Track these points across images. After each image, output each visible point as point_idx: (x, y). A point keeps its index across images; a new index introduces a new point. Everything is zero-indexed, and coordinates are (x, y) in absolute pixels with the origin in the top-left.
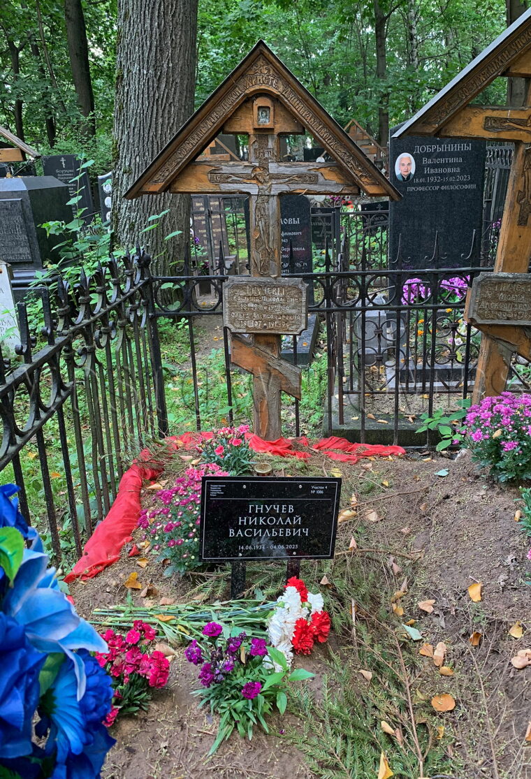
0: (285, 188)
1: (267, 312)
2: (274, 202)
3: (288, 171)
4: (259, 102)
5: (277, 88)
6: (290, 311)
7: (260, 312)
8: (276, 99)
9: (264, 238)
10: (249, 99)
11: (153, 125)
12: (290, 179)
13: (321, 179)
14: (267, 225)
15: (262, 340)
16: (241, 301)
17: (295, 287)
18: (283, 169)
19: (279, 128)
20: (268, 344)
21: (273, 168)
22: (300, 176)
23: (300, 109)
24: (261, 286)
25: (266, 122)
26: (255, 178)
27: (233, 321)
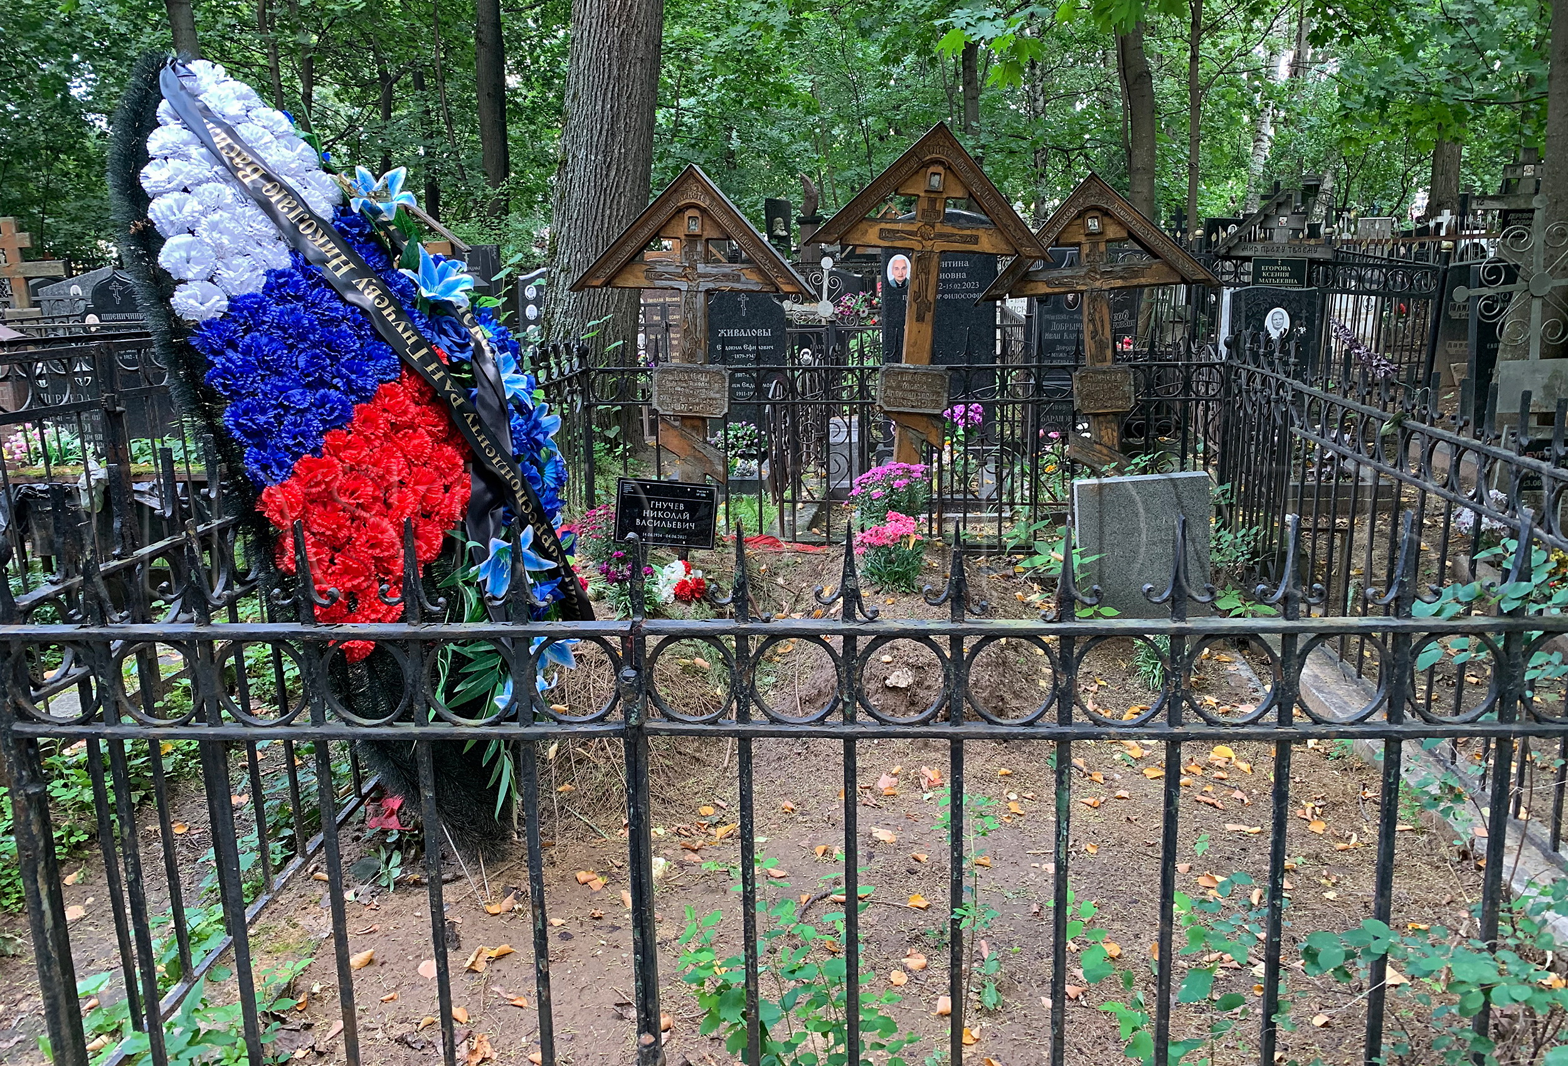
0: (711, 285)
1: (693, 395)
2: (701, 297)
3: (714, 271)
4: (689, 213)
5: (704, 202)
6: (713, 395)
7: (687, 396)
8: (703, 211)
9: (692, 329)
10: (681, 211)
11: (599, 217)
12: (716, 278)
13: (743, 279)
14: (695, 317)
15: (688, 423)
16: (669, 384)
17: (718, 373)
18: (710, 269)
19: (706, 235)
20: (694, 428)
21: (701, 268)
22: (724, 275)
23: (724, 220)
24: (687, 371)
25: (696, 229)
26: (685, 276)
27: (661, 404)
